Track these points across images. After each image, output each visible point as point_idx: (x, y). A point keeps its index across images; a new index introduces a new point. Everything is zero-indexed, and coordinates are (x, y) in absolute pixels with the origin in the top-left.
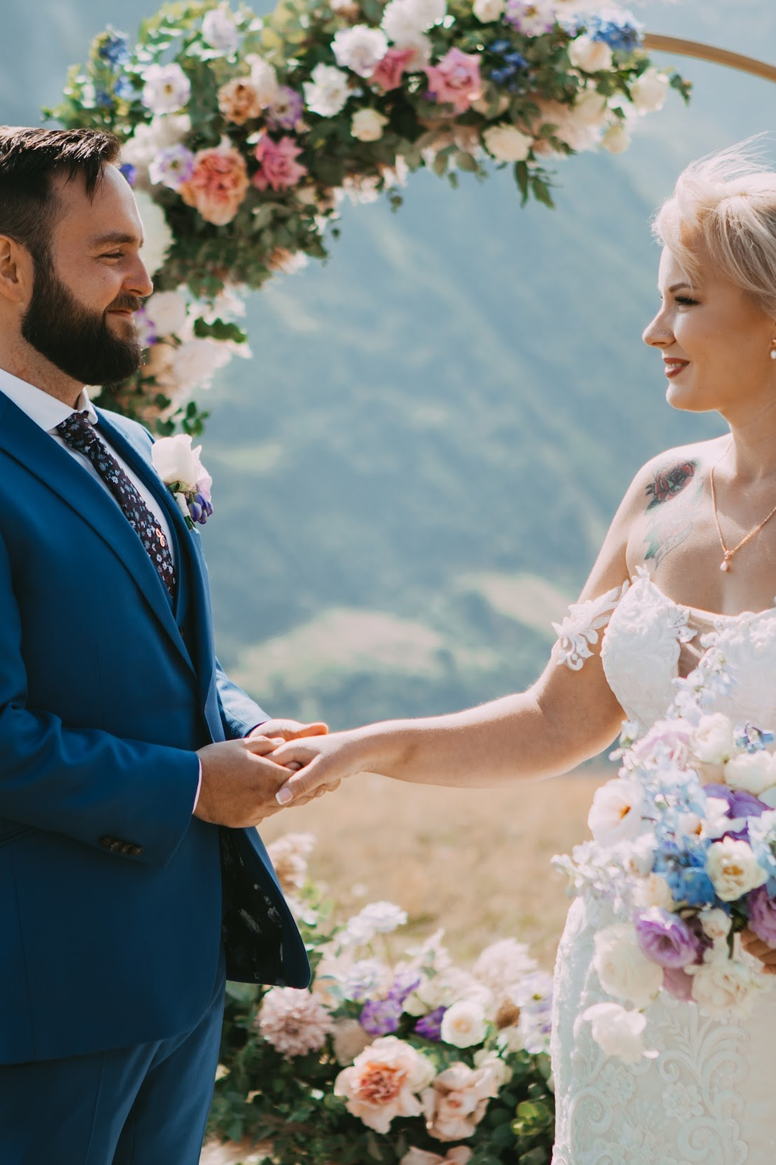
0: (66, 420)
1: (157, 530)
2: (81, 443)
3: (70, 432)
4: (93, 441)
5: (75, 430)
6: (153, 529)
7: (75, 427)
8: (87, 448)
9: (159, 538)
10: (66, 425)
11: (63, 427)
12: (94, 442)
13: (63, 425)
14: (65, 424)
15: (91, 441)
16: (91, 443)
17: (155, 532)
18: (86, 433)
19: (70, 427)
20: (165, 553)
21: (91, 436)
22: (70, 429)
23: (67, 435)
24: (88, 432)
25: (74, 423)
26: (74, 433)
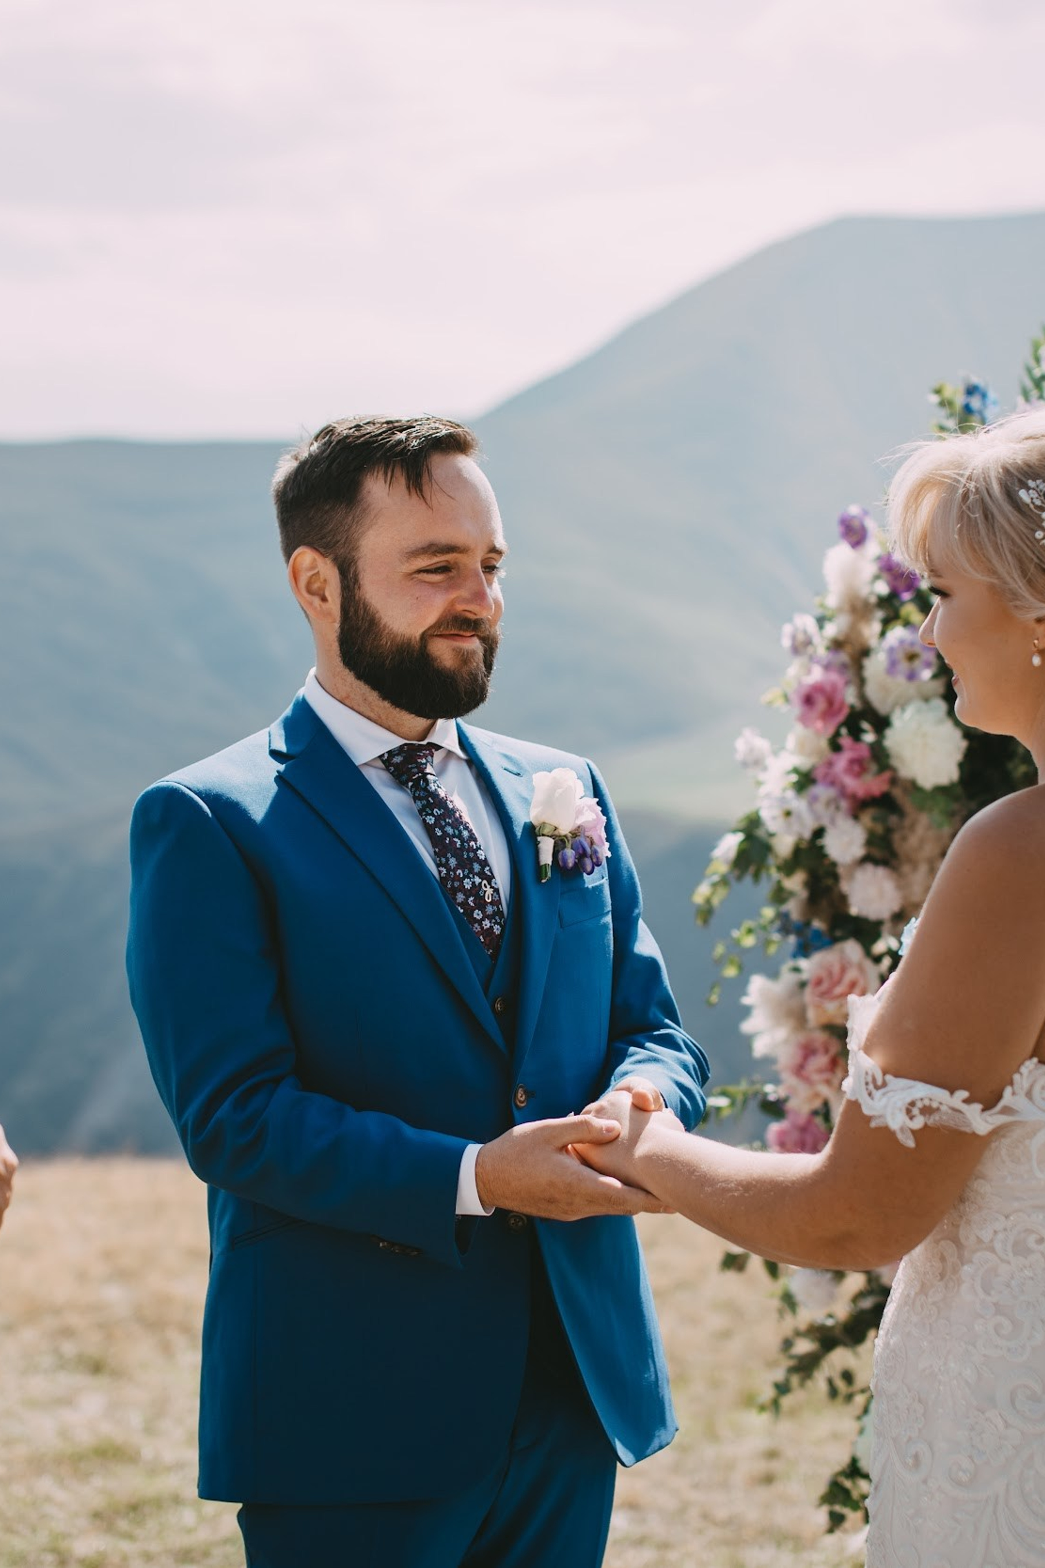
0: (389, 752)
1: (485, 882)
2: (404, 778)
3: (393, 765)
4: (417, 775)
5: (397, 763)
6: (477, 880)
7: (398, 759)
8: (410, 784)
9: (485, 892)
10: (388, 757)
11: (384, 759)
12: (419, 777)
13: (384, 757)
14: (386, 756)
15: (414, 776)
16: (414, 778)
17: (480, 883)
18: (410, 766)
19: (392, 760)
20: (490, 910)
21: (415, 770)
22: (392, 762)
23: (391, 769)
24: (413, 765)
25: (398, 755)
26: (396, 766)
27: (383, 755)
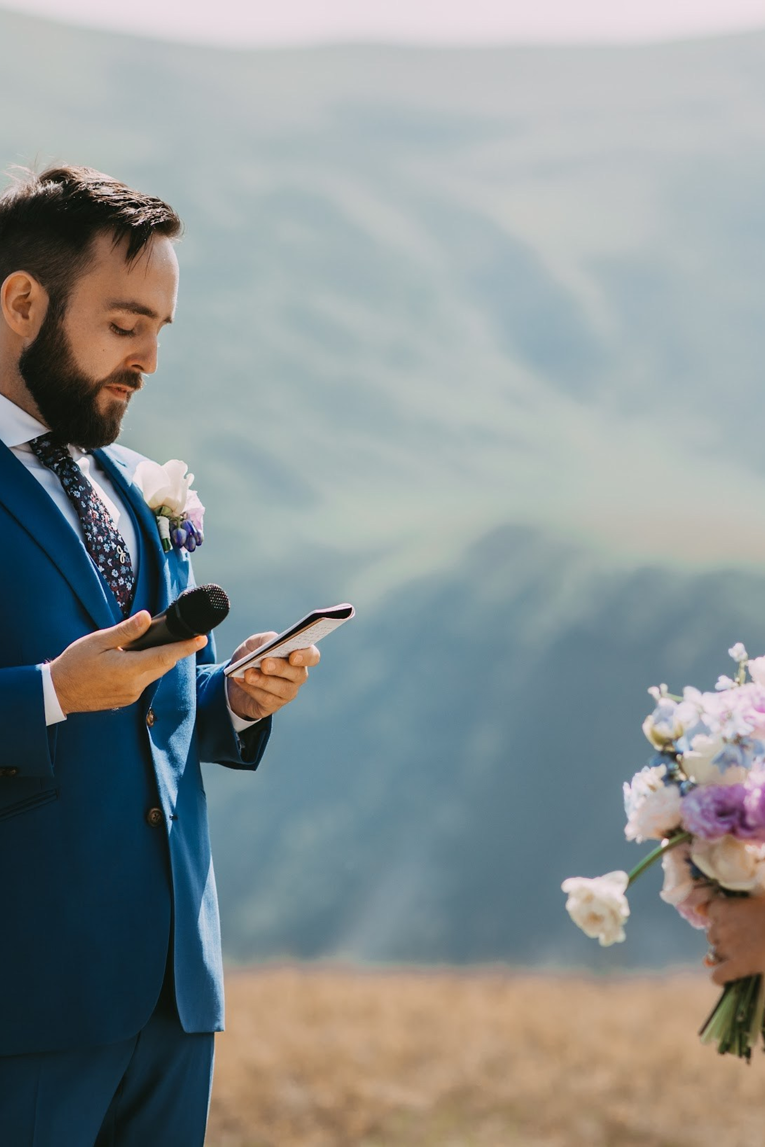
1: (119, 547)
3: (41, 448)
4: (62, 458)
11: (32, 444)
12: (64, 460)
14: (36, 441)
16: (60, 460)
21: (61, 454)
24: (59, 450)
25: (46, 440)
27: (33, 440)
